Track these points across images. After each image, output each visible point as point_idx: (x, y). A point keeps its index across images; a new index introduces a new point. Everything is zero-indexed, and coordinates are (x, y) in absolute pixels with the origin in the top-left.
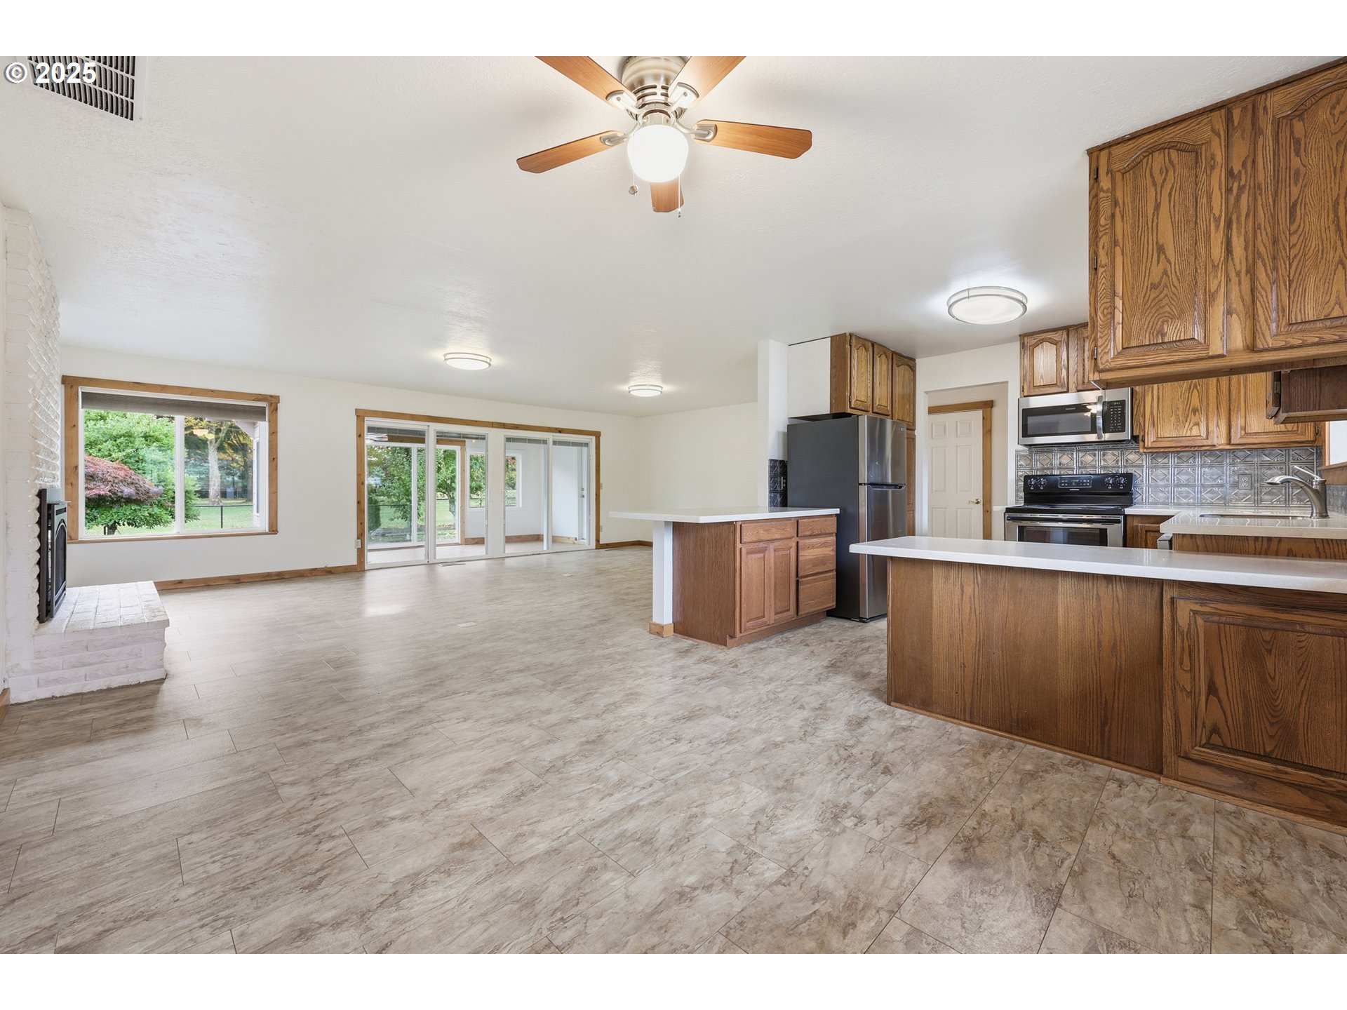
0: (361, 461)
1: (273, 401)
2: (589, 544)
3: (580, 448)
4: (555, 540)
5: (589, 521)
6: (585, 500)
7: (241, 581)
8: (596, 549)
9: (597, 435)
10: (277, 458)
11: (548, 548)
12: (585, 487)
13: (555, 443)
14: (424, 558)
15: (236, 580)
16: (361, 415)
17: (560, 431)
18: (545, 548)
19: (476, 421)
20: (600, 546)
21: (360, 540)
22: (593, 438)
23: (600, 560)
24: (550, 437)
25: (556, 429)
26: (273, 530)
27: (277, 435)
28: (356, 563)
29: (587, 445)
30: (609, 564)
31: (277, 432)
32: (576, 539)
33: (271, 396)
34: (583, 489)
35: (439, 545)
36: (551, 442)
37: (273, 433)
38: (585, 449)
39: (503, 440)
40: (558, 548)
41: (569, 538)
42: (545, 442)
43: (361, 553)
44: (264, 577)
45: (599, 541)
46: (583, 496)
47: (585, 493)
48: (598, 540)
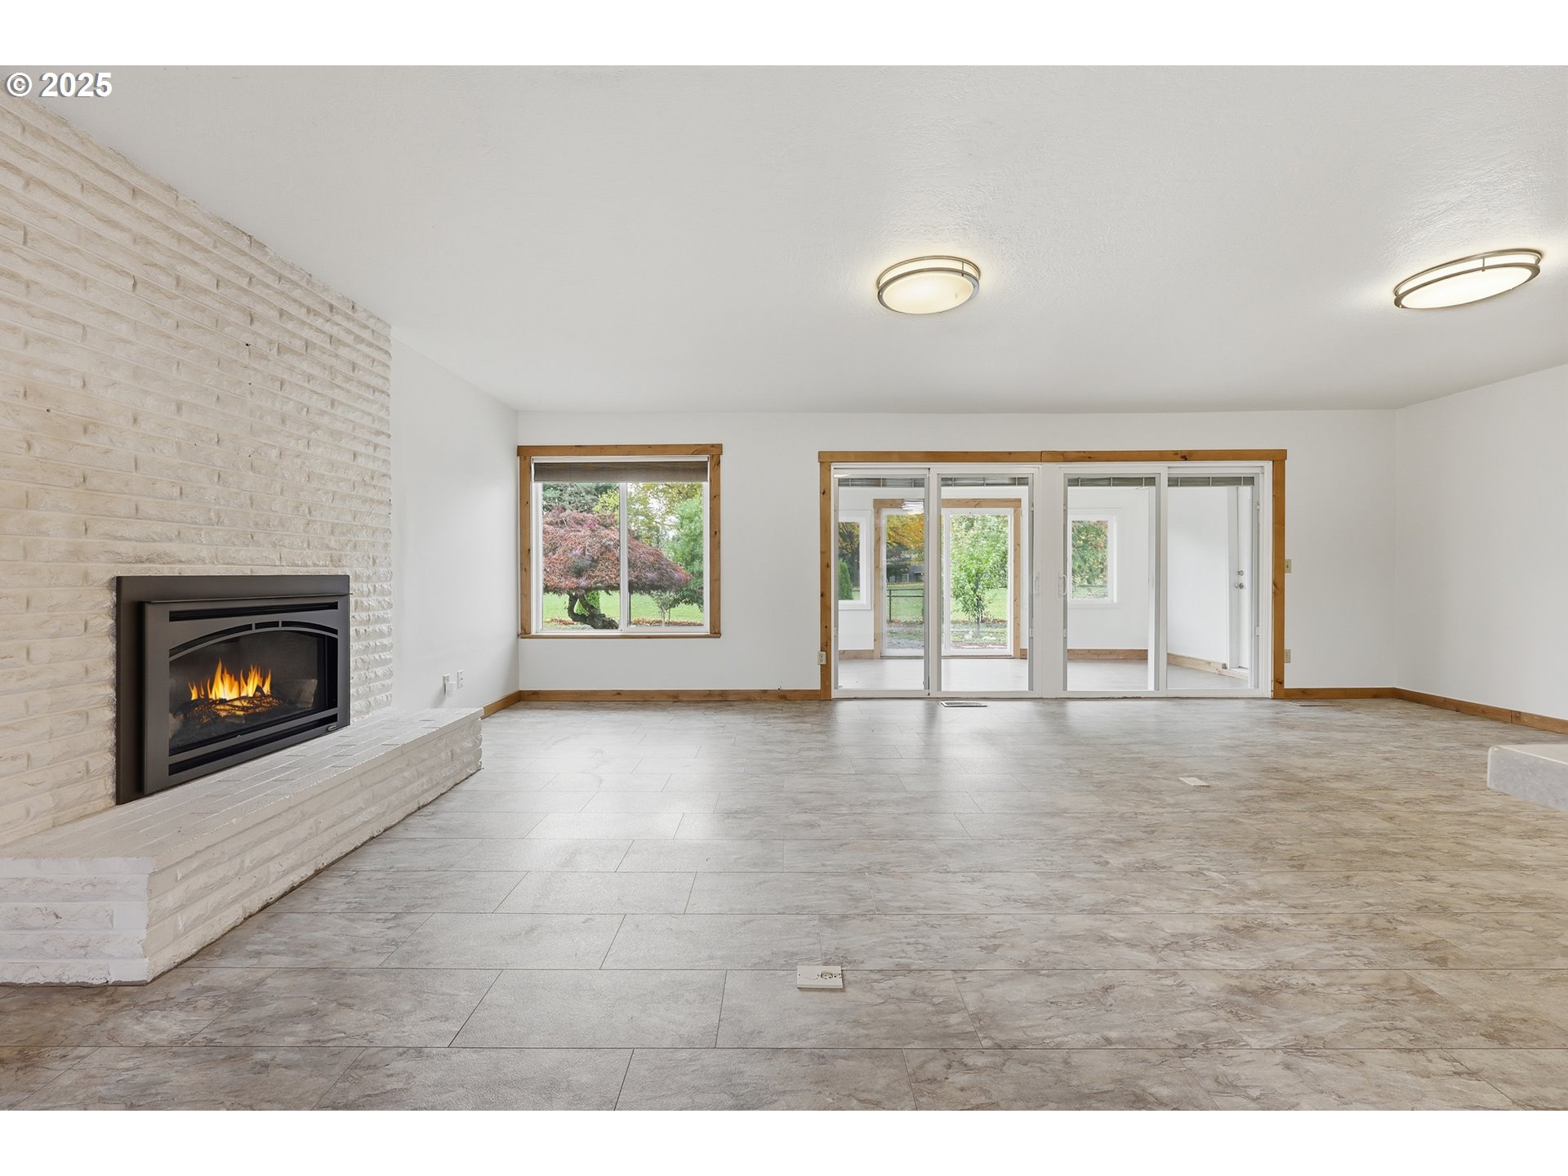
0: (826, 531)
1: (715, 451)
2: (1257, 686)
3: (1233, 488)
4: (1174, 661)
5: (1256, 638)
6: (1246, 593)
7: (681, 698)
8: (1274, 698)
9: (1278, 458)
10: (719, 532)
11: (1157, 687)
12: (1246, 566)
13: (1174, 482)
14: (922, 687)
15: (675, 697)
16: (827, 460)
17: (1185, 456)
18: (1151, 688)
19: (1010, 453)
20: (1282, 693)
21: (824, 653)
22: (1268, 466)
23: (1288, 737)
24: (1161, 469)
25: (1176, 453)
26: (715, 632)
27: (720, 499)
28: (819, 688)
29: (1250, 481)
30: (1319, 755)
31: (719, 495)
32: (1225, 667)
33: (713, 446)
34: (1240, 573)
35: (947, 657)
36: (1164, 481)
37: (715, 497)
38: (1246, 491)
39: (1061, 482)
40: (1182, 683)
41: (1209, 663)
42: (1150, 481)
43: (826, 671)
44: (705, 696)
45: (1282, 683)
46: (1241, 586)
47: (1246, 579)
48: (1278, 680)
